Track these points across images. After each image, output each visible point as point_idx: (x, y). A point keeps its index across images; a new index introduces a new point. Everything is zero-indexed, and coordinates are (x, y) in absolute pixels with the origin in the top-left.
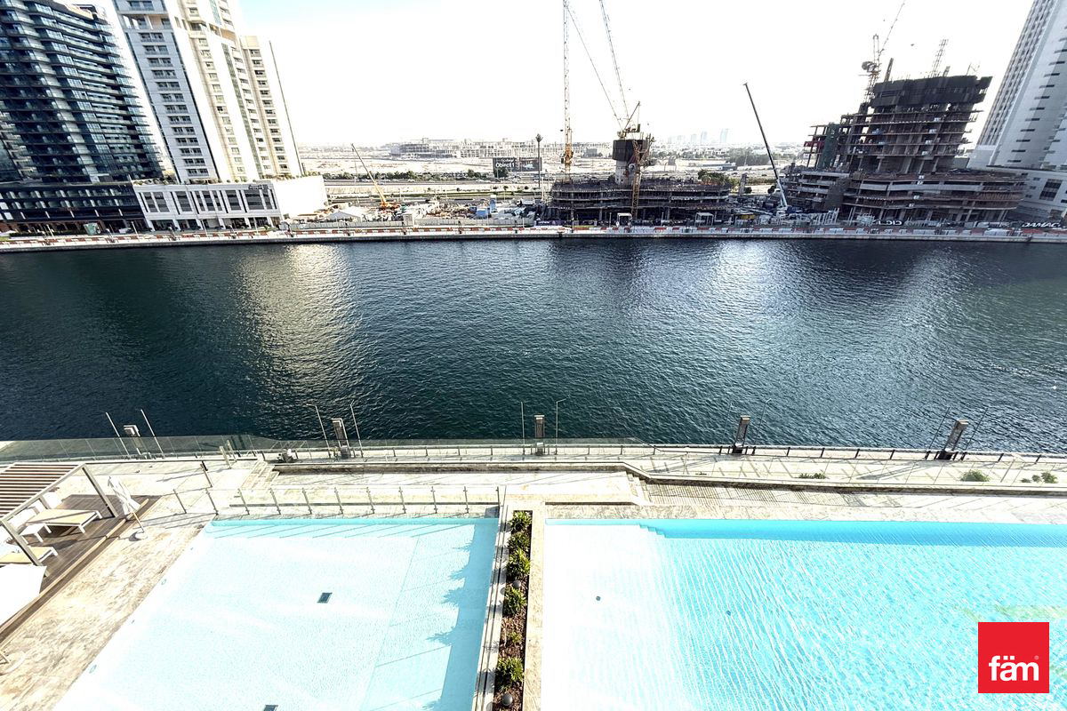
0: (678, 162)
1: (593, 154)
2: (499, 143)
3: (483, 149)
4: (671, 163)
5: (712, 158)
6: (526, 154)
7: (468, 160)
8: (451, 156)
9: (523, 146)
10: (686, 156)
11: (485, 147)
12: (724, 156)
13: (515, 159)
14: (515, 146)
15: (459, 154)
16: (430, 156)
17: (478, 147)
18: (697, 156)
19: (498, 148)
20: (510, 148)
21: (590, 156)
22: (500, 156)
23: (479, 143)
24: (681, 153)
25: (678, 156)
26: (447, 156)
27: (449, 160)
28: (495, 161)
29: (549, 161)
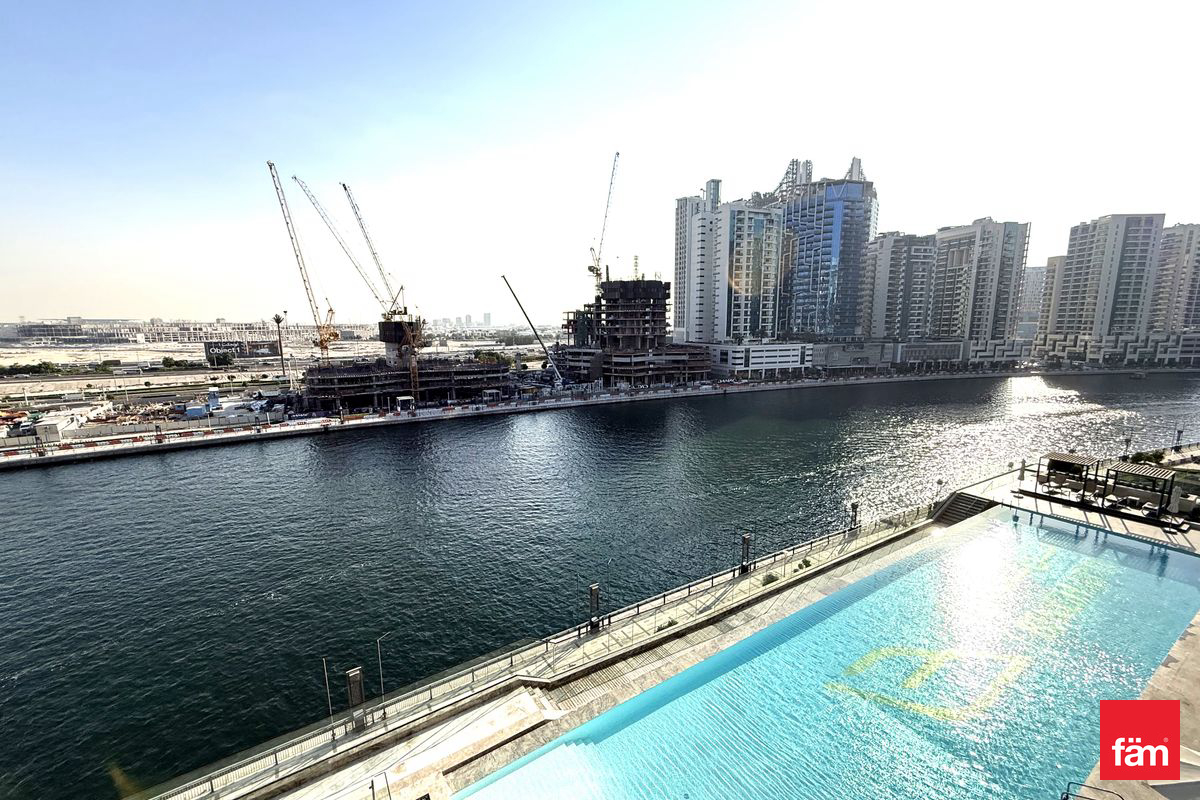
0: (449, 343)
1: (350, 336)
2: (210, 325)
3: (185, 331)
4: (443, 344)
5: (482, 338)
6: (256, 338)
7: (162, 346)
8: (127, 341)
9: (250, 327)
10: (456, 337)
11: (188, 329)
12: (492, 337)
13: (240, 343)
14: (238, 328)
15: (140, 337)
16: (84, 341)
17: (176, 329)
18: (466, 337)
19: (210, 330)
20: (229, 330)
21: (346, 339)
22: (215, 340)
23: (177, 325)
24: (450, 335)
25: (448, 338)
26: (119, 341)
27: (123, 346)
28: (208, 346)
29: (291, 345)
